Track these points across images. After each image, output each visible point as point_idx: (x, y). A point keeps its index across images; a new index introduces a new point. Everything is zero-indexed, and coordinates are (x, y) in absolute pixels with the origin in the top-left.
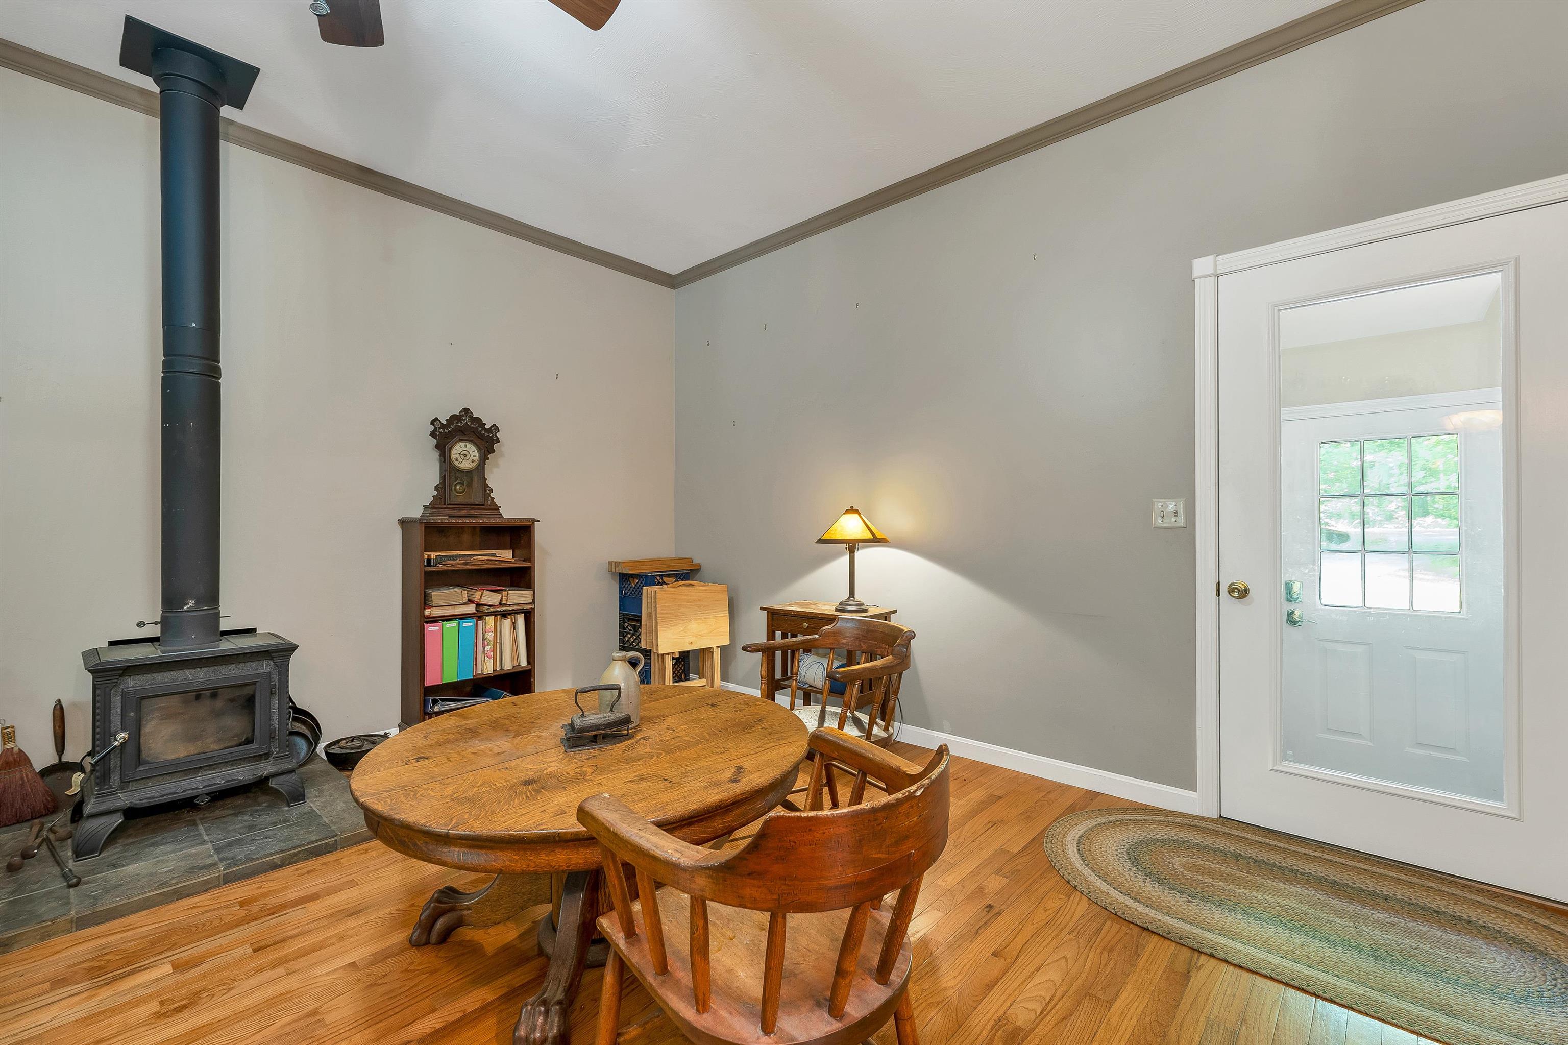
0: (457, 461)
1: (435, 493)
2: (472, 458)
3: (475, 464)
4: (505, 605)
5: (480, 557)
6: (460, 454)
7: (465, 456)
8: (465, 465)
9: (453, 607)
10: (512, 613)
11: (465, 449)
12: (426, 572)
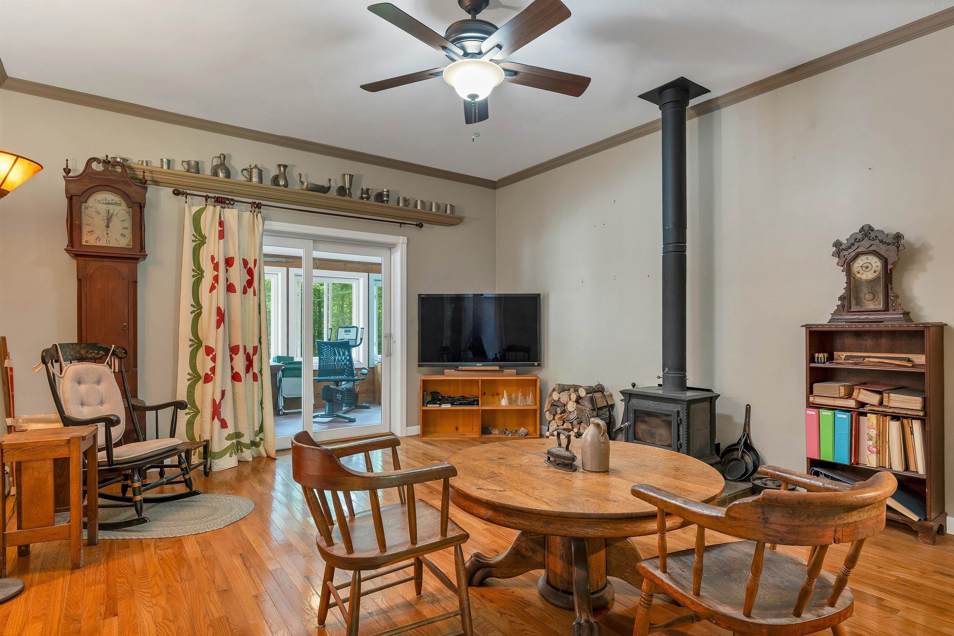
0: (859, 273)
1: (839, 303)
2: (874, 268)
3: (877, 274)
4: (886, 407)
5: (871, 360)
6: (862, 267)
7: (867, 267)
8: (867, 275)
9: (833, 399)
10: (909, 418)
11: (867, 261)
12: (811, 368)
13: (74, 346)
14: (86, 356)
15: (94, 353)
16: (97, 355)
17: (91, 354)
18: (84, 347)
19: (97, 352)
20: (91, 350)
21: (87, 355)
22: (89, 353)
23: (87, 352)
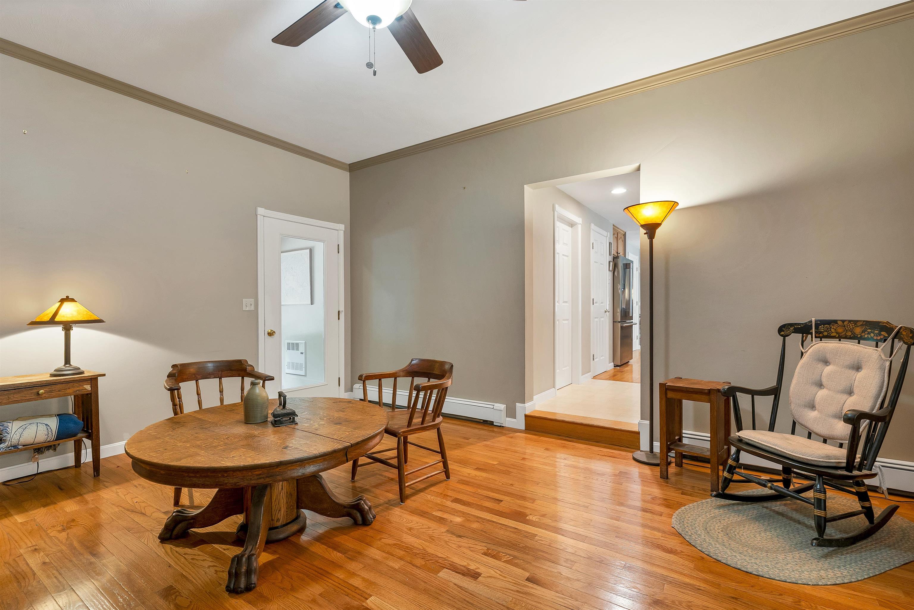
13: (845, 323)
14: (861, 336)
15: (873, 333)
16: (877, 336)
17: (869, 333)
18: (861, 325)
19: (877, 332)
20: (869, 329)
21: (863, 334)
22: (866, 333)
23: (863, 331)
